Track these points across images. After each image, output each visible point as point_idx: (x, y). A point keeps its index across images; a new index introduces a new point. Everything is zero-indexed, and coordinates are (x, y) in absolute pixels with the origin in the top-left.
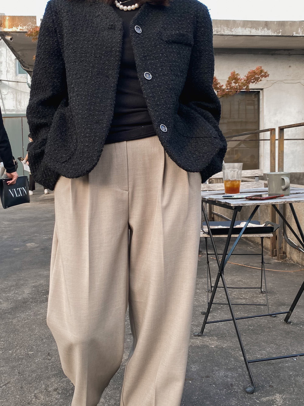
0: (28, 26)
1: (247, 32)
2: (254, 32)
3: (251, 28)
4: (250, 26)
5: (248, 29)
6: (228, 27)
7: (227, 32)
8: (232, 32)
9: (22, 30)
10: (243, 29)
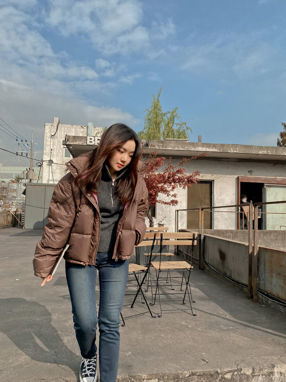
0: (82, 142)
1: (204, 149)
2: (208, 150)
3: (206, 147)
4: (206, 146)
5: (204, 148)
6: (193, 146)
7: (193, 149)
8: (196, 149)
9: (79, 144)
10: (202, 148)
